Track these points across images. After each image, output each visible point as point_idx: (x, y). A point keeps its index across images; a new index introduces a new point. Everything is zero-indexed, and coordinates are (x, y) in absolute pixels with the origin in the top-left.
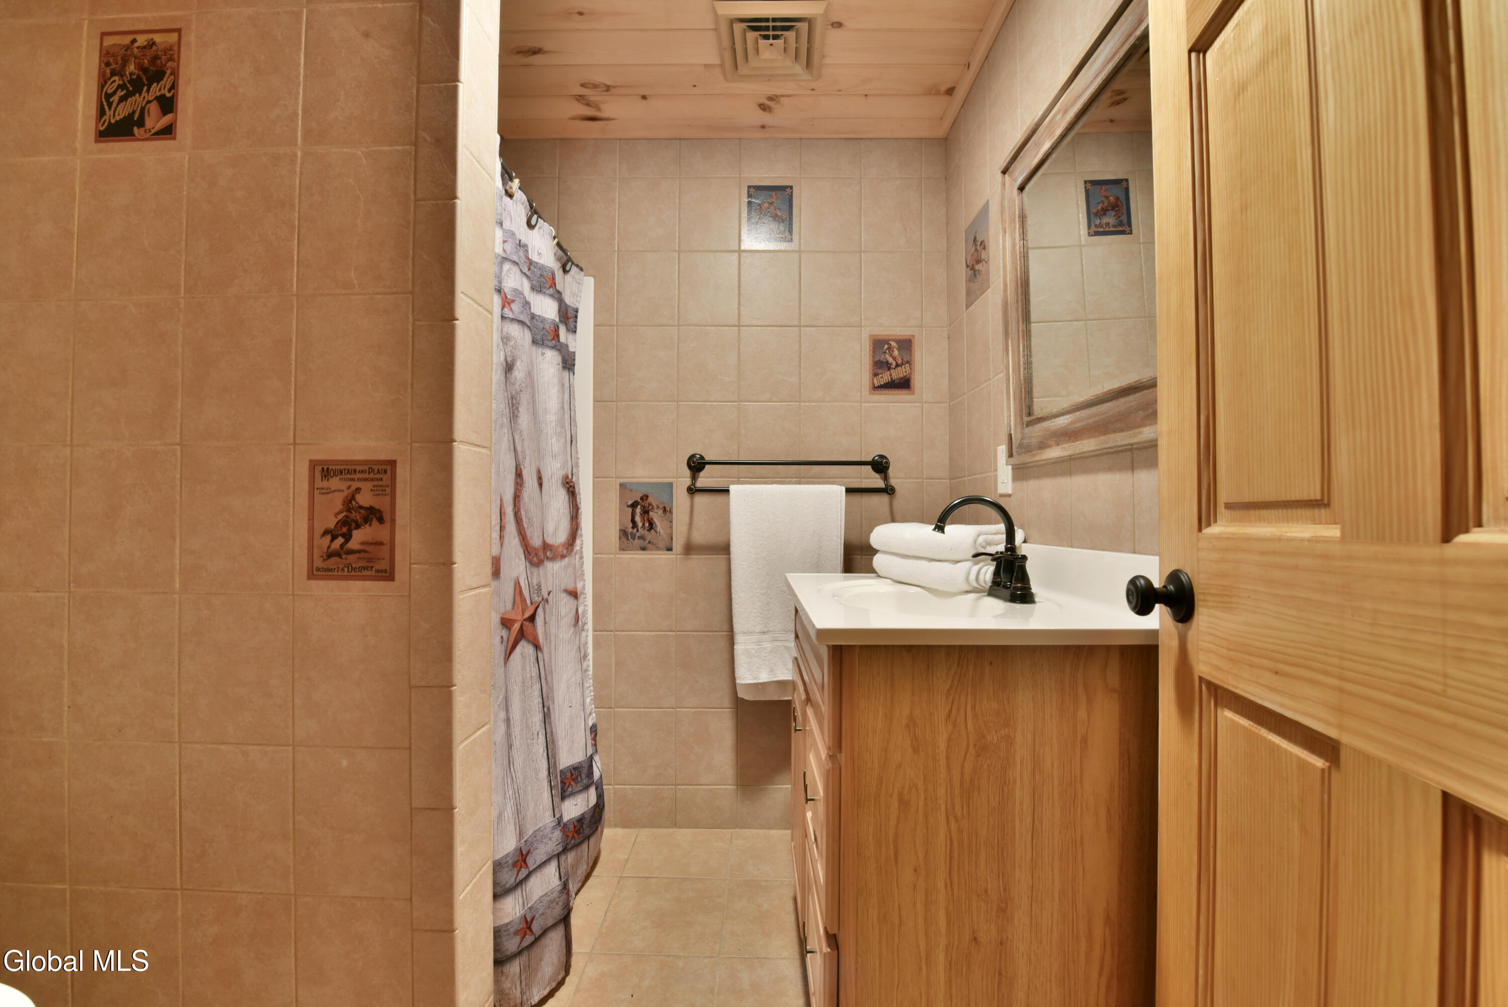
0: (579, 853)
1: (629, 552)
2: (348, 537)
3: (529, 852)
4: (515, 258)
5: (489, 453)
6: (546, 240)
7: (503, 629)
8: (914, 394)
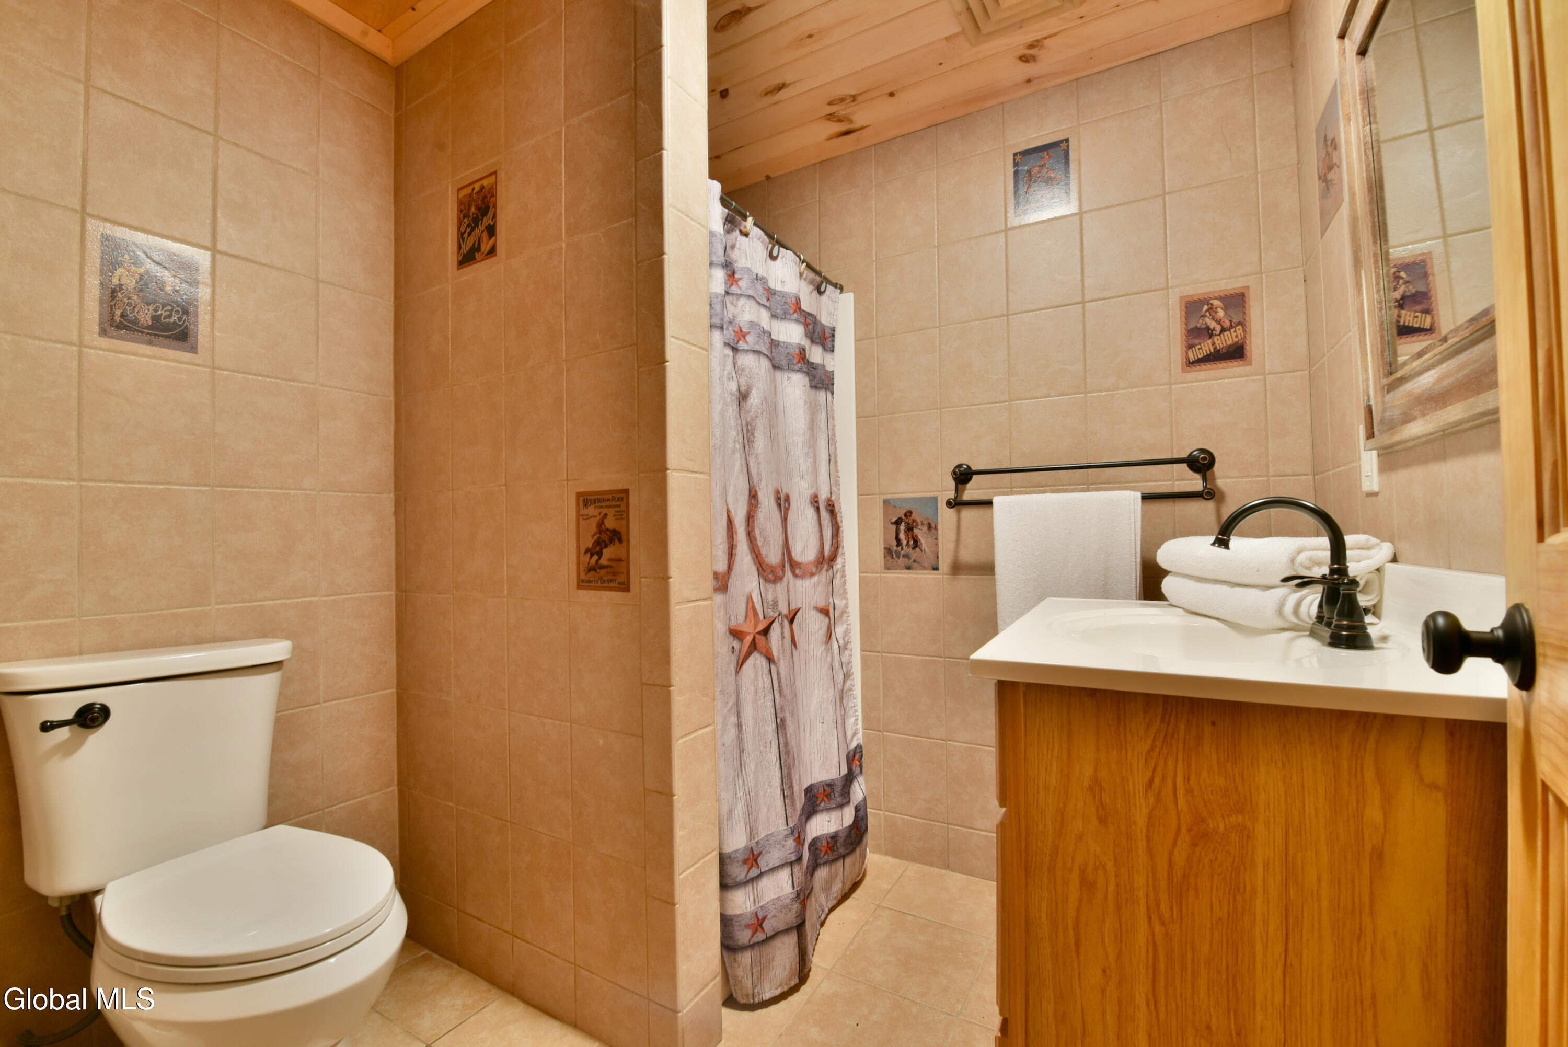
0: (833, 871)
1: (894, 571)
2: (600, 555)
3: (760, 853)
4: (750, 293)
5: (708, 478)
6: (789, 268)
7: (734, 640)
8: (1251, 365)
